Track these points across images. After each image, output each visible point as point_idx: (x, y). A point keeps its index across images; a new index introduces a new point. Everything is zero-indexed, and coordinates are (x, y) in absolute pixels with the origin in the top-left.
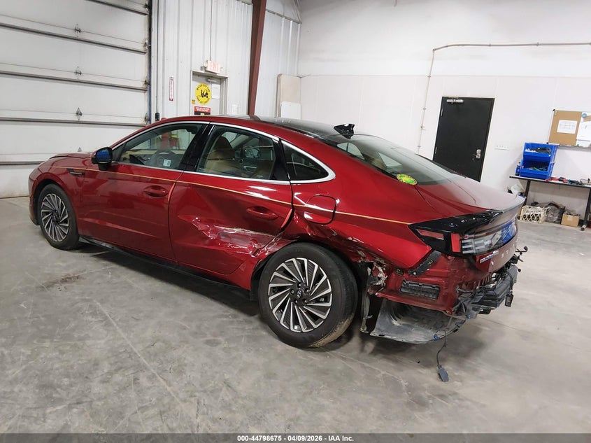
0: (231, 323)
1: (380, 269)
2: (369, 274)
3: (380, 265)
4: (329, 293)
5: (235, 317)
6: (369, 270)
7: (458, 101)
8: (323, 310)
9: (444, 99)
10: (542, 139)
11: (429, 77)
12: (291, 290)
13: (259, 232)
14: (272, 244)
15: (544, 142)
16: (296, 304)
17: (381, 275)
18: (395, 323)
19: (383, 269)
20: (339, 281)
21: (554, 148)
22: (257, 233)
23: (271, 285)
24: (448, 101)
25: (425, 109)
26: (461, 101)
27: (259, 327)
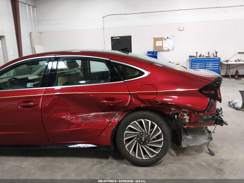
0: (103, 167)
1: (185, 114)
2: (176, 118)
3: (184, 112)
4: (161, 134)
5: (101, 163)
6: (176, 116)
7: (118, 38)
8: (160, 143)
9: (112, 38)
10: (151, 49)
11: (104, 29)
12: (137, 138)
13: (107, 112)
14: (117, 116)
15: (152, 50)
16: (142, 144)
17: (186, 117)
18: (188, 137)
19: (187, 114)
20: (165, 126)
21: (156, 52)
22: (106, 113)
23: (125, 139)
24: (114, 38)
25: (105, 43)
26: (119, 38)
27: (119, 163)
